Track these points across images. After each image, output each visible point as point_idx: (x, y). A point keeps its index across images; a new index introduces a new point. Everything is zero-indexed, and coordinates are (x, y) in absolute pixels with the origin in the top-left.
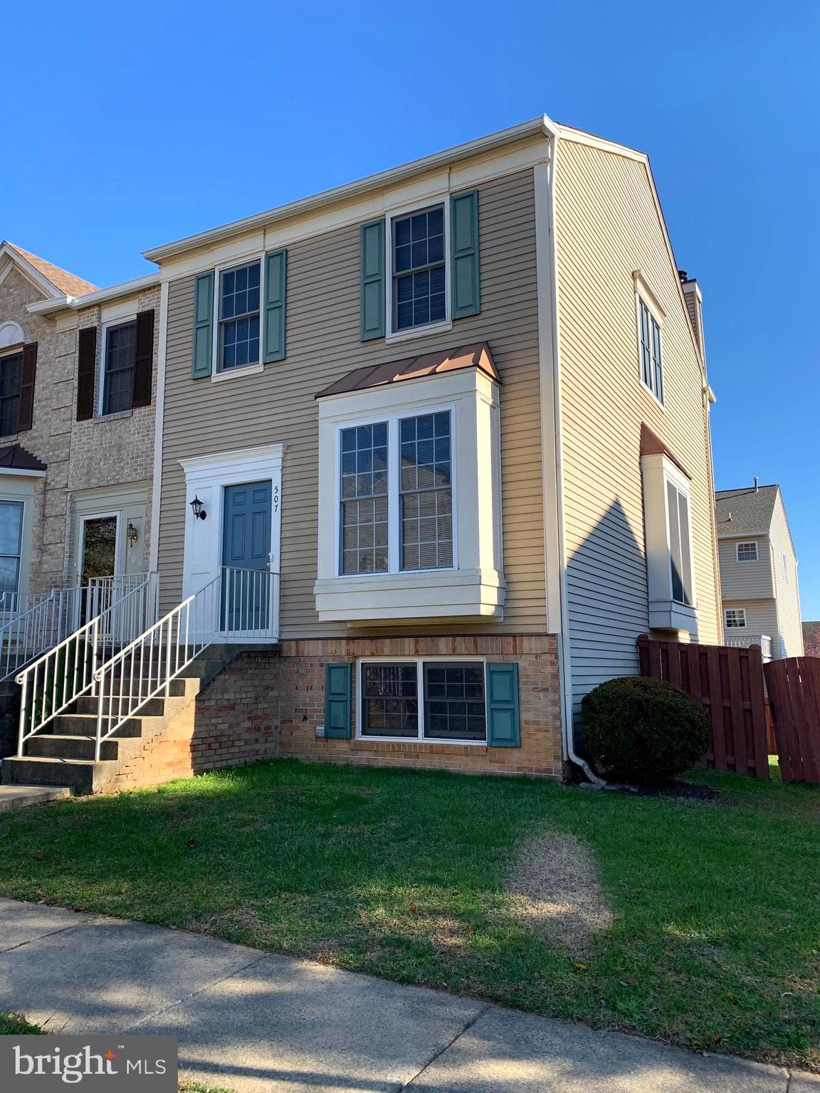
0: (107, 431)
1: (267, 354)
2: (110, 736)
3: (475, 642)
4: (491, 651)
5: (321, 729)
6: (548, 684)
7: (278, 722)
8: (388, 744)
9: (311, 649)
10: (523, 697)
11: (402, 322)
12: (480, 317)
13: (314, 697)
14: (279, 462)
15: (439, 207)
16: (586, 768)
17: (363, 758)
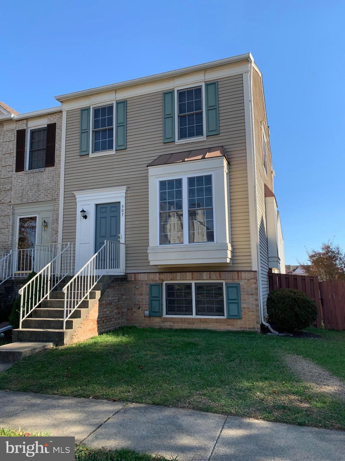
0: (31, 177)
1: (117, 146)
2: (69, 318)
3: (220, 274)
4: (227, 278)
5: (147, 313)
6: (254, 292)
7: (126, 310)
8: (180, 318)
9: (141, 277)
10: (242, 297)
11: (182, 136)
12: (219, 135)
13: (144, 299)
14: (124, 194)
15: (200, 87)
16: (269, 327)
17: (167, 325)
